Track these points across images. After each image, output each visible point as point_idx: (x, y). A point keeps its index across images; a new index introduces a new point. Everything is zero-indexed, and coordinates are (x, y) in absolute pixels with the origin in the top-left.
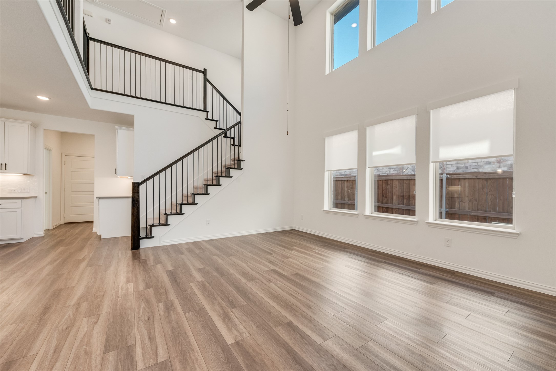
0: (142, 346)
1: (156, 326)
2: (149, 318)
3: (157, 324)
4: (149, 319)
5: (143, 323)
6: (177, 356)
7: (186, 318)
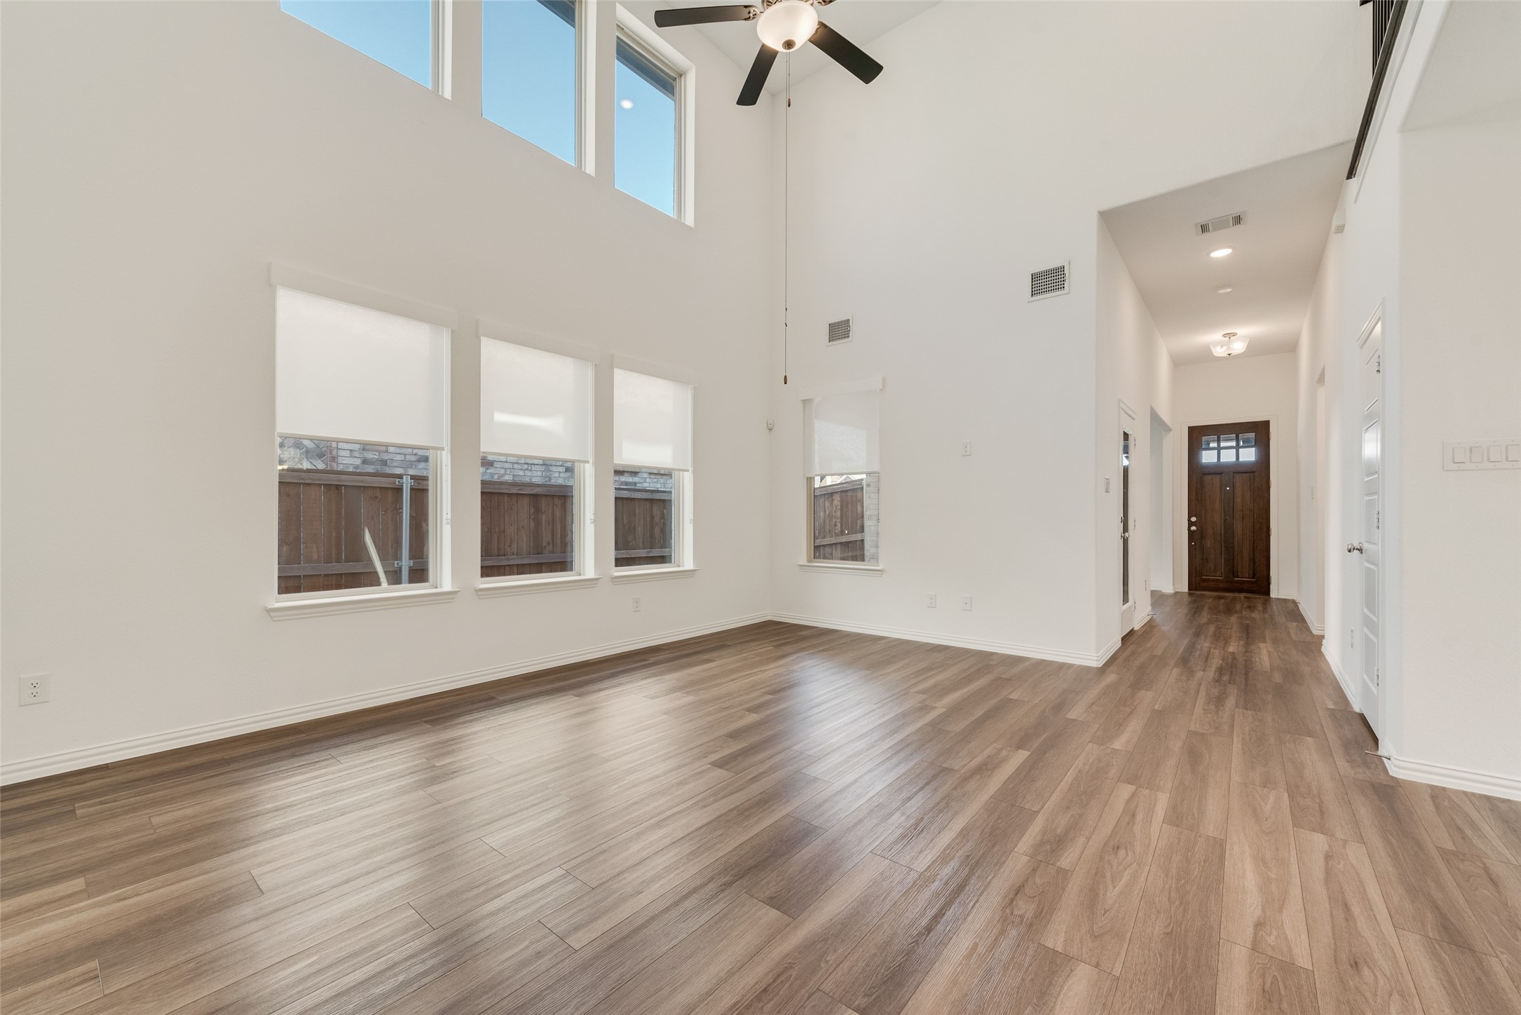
0: (1152, 815)
1: (1111, 827)
2: (1115, 850)
3: (1106, 829)
4: (1117, 848)
5: (1134, 846)
6: (1106, 778)
7: (1044, 804)
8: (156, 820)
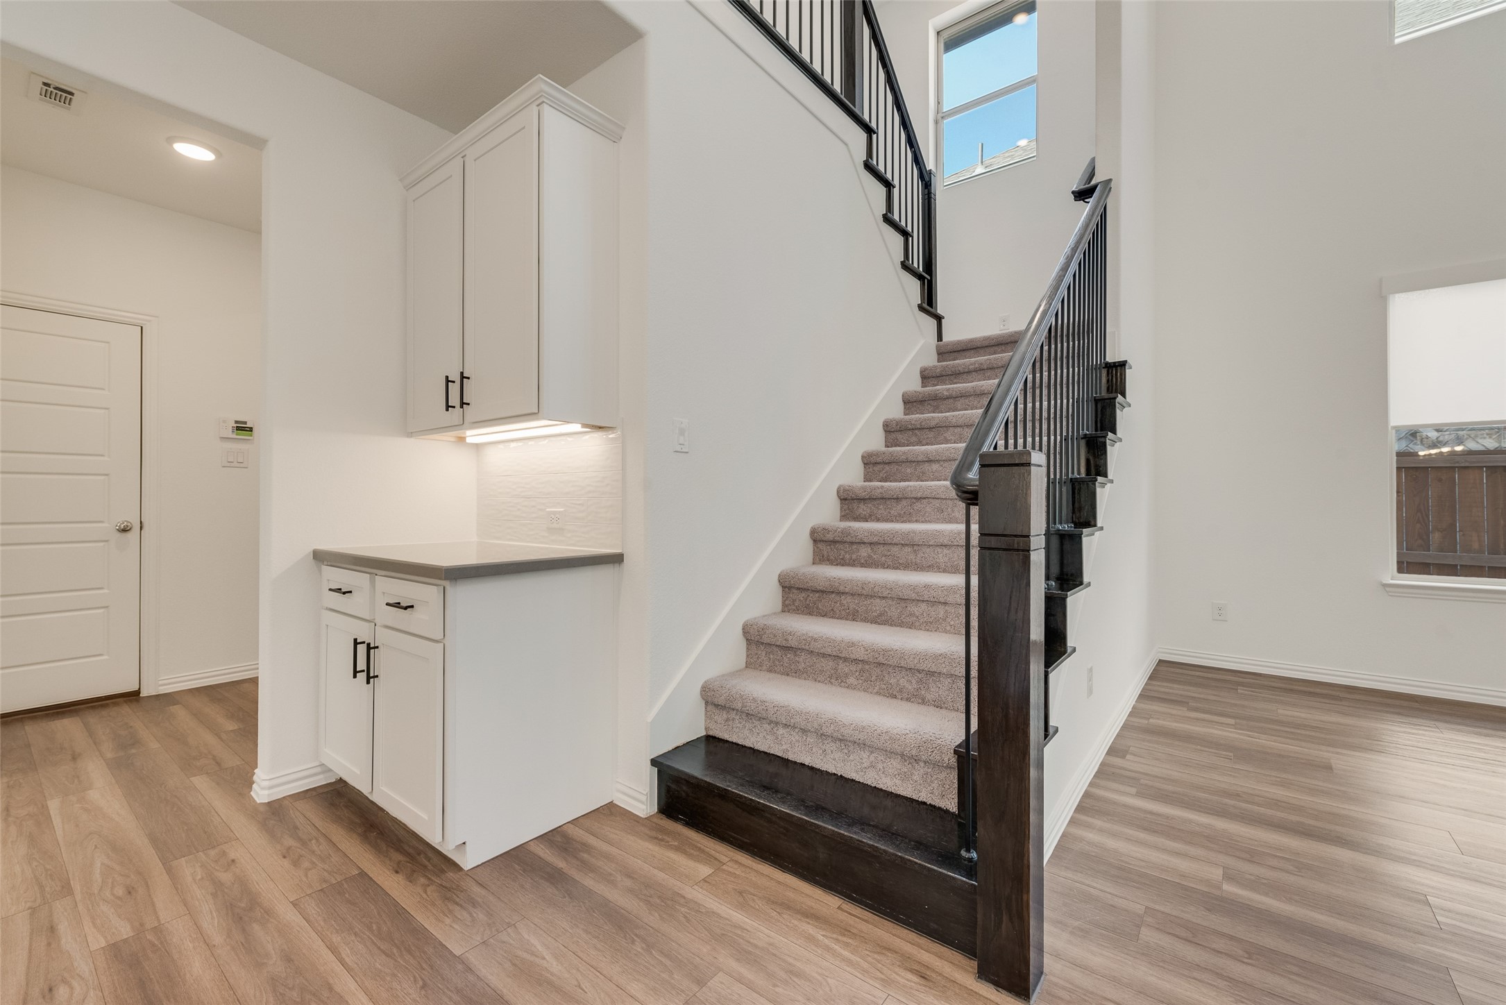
8: (1280, 711)
